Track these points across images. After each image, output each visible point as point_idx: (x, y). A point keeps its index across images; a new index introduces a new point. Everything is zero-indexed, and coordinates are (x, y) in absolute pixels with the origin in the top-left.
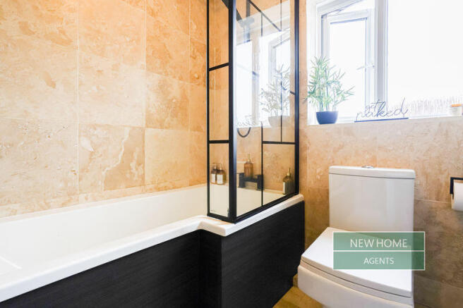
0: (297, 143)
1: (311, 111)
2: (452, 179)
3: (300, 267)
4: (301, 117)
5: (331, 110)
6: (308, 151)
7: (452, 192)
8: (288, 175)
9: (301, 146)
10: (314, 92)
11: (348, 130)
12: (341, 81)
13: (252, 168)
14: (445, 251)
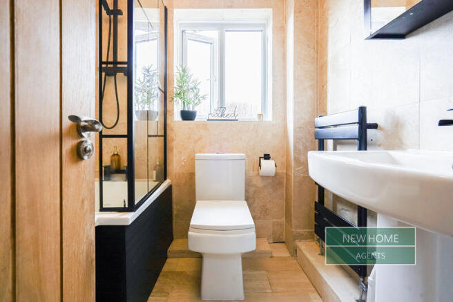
0: (165, 136)
1: (177, 108)
2: (260, 158)
3: (189, 233)
4: (168, 113)
5: (191, 110)
6: (175, 143)
7: (260, 166)
8: (158, 163)
9: (168, 138)
10: (180, 94)
11: (204, 126)
12: (199, 87)
13: (119, 160)
14: (256, 202)
